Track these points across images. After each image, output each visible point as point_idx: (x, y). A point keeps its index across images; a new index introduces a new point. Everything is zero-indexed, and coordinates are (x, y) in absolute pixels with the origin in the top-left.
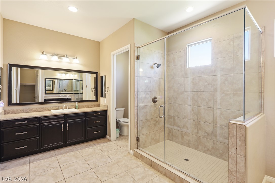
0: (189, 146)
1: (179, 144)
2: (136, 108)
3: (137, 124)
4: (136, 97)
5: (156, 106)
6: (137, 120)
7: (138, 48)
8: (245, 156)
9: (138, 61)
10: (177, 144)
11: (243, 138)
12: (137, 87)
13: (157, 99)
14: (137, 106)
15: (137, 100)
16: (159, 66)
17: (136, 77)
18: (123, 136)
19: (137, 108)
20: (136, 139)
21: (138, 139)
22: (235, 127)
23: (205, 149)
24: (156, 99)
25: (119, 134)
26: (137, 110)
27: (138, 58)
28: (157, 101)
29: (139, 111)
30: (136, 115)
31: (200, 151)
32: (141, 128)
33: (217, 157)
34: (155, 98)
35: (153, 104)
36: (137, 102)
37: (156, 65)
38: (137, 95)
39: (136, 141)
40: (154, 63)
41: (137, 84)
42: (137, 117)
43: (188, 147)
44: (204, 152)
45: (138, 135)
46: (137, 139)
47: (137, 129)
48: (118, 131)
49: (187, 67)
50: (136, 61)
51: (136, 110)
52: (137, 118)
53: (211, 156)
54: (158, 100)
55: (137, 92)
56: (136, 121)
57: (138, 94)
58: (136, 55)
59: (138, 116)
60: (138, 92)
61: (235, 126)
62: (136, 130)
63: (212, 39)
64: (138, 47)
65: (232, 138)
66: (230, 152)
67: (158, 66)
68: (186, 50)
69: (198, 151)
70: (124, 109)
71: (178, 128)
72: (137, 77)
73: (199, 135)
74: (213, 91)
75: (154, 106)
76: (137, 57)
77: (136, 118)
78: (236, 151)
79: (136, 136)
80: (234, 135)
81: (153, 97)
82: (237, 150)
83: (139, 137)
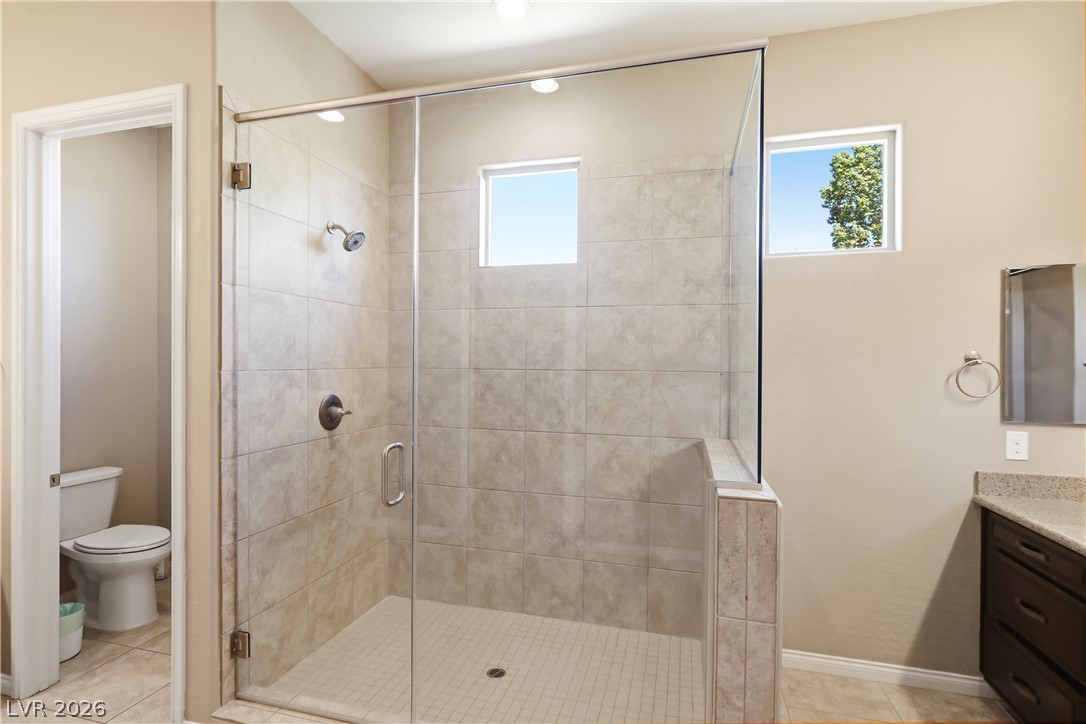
0: (489, 604)
1: (444, 602)
2: (227, 464)
3: (236, 555)
4: (230, 406)
5: (338, 440)
6: (235, 535)
7: (237, 118)
8: (775, 622)
9: (241, 194)
10: (437, 604)
11: (769, 552)
12: (234, 345)
13: (341, 407)
14: (235, 456)
15: (235, 422)
16: (356, 242)
17: (227, 288)
18: (114, 634)
19: (235, 465)
20: (227, 645)
21: (239, 645)
22: (743, 512)
23: (555, 601)
24: (339, 410)
25: (85, 629)
26: (231, 479)
27: (238, 177)
28: (340, 419)
29: (243, 482)
30: (227, 506)
31: (533, 613)
32: (256, 578)
33: (597, 623)
34: (334, 402)
35: (326, 433)
36: (235, 429)
37: (340, 237)
38: (235, 389)
39: (226, 657)
40: (330, 225)
41: (234, 327)
42: (235, 519)
43: (484, 607)
44: (552, 613)
45: (242, 617)
46: (234, 645)
47: (232, 588)
48: (77, 617)
49: (482, 263)
50: (227, 191)
51: (227, 482)
52: (236, 524)
53: (576, 625)
54: (349, 413)
55: (235, 375)
56: (227, 540)
57: (241, 384)
58: (229, 158)
59: (240, 513)
60: (240, 374)
61: (741, 507)
62: (228, 596)
63: (579, 162)
64: (242, 117)
65: (732, 559)
66: (723, 615)
67: (351, 242)
68: (478, 190)
69: (528, 613)
70: (116, 471)
71: (443, 533)
72: (234, 285)
73: (529, 548)
74: (584, 367)
75: (327, 441)
76: (235, 170)
77: (228, 527)
78: (743, 609)
79: (228, 630)
80: (739, 545)
81: (324, 395)
82: (749, 602)
83: (244, 627)
